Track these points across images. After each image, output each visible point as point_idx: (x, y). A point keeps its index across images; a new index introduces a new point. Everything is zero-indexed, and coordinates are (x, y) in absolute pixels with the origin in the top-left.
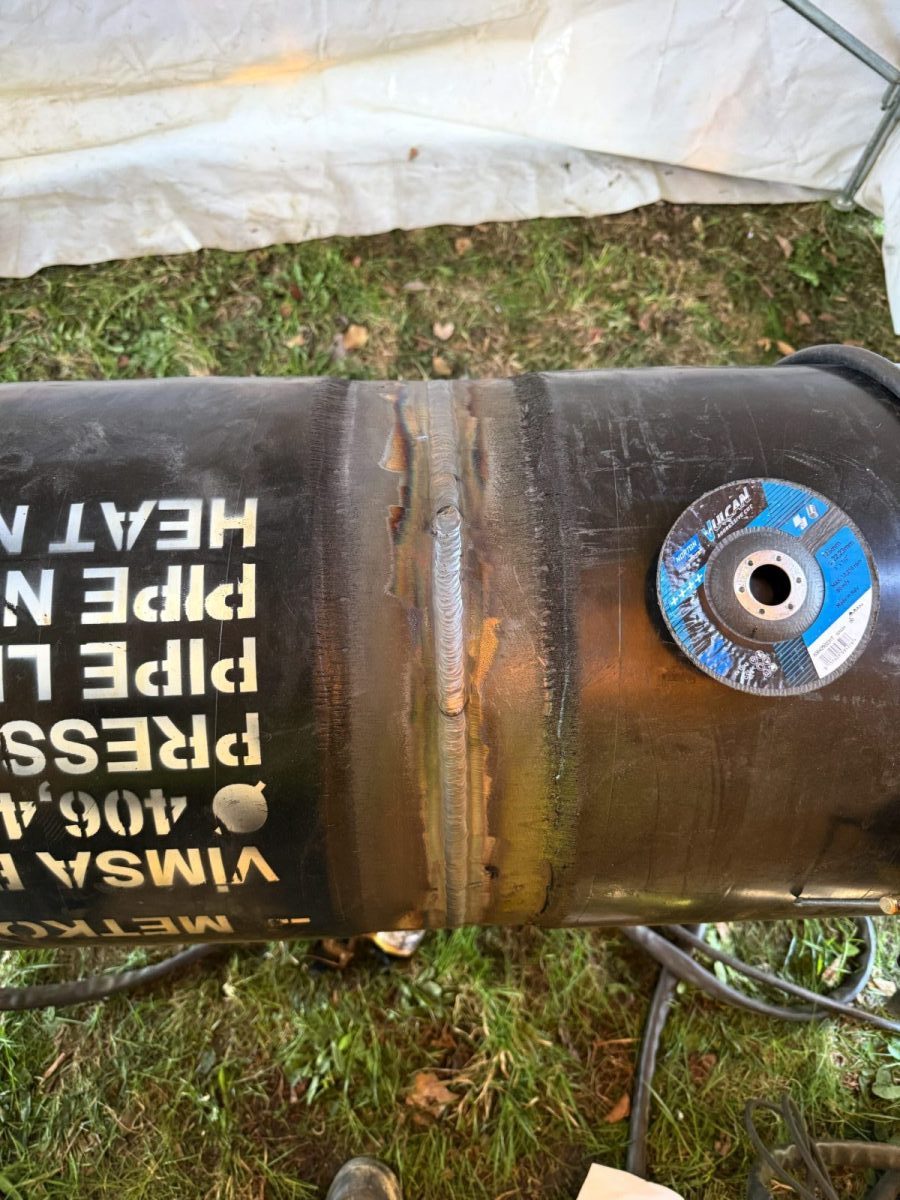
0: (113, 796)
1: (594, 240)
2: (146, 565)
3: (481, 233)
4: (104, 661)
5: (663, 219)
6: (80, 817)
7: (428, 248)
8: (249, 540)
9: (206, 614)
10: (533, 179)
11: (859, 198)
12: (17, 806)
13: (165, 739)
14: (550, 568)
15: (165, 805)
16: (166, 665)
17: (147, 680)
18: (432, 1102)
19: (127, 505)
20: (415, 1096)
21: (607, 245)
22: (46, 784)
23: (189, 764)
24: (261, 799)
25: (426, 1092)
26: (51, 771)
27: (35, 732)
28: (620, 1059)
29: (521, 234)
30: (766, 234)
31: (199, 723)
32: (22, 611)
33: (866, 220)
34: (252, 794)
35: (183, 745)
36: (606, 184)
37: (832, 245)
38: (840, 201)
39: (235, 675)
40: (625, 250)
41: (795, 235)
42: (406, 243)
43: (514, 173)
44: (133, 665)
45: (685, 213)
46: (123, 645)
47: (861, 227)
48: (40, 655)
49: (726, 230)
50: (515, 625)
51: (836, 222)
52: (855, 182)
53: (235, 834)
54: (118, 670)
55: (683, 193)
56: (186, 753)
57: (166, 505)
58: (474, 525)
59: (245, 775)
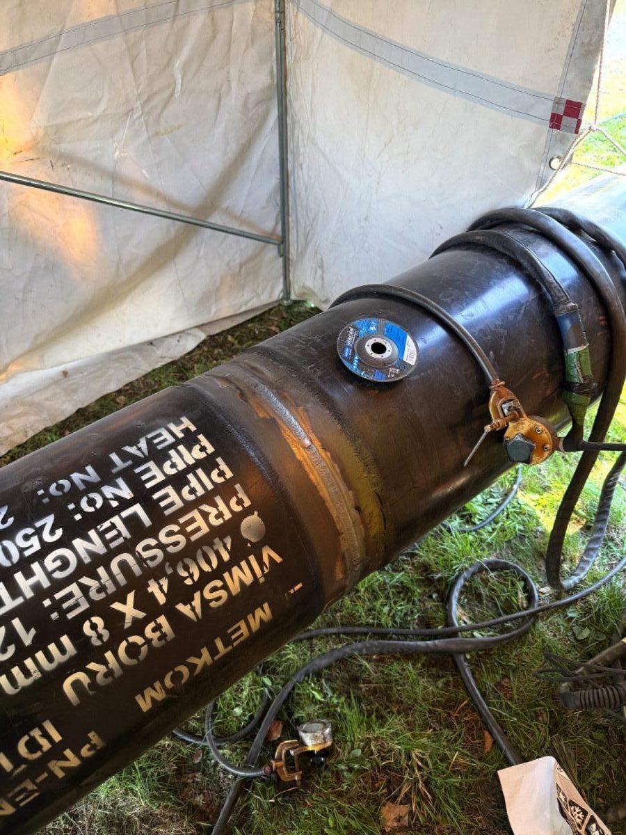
0: (199, 552)
1: (186, 367)
2: (159, 456)
3: (127, 390)
4: (166, 496)
5: (213, 344)
6: (189, 573)
7: (103, 409)
8: (193, 428)
9: (195, 459)
10: (137, 356)
11: (293, 297)
12: (159, 584)
13: (209, 513)
14: (307, 382)
15: (222, 544)
16: (192, 485)
17: (188, 494)
18: (399, 819)
19: (134, 443)
20: (389, 824)
21: (195, 365)
22: (168, 564)
23: (223, 519)
24: (259, 519)
25: (392, 816)
26: (168, 556)
27: (152, 542)
28: (469, 716)
29: (149, 380)
30: (264, 328)
31: (219, 500)
32: (117, 498)
33: (300, 304)
34: (253, 519)
35: (217, 512)
36: (177, 342)
37: (294, 319)
38: (285, 302)
39: (221, 474)
40: (205, 364)
41: (276, 323)
42: (89, 413)
43: (125, 358)
44: (179, 492)
45: (222, 338)
46: (170, 487)
47: (300, 308)
48: (137, 509)
49: (245, 335)
50: (309, 406)
51: (289, 311)
52: (287, 292)
53: (256, 543)
54: (174, 496)
55: (216, 330)
56: (220, 515)
57: (149, 436)
58: (270, 385)
59: (247, 512)
